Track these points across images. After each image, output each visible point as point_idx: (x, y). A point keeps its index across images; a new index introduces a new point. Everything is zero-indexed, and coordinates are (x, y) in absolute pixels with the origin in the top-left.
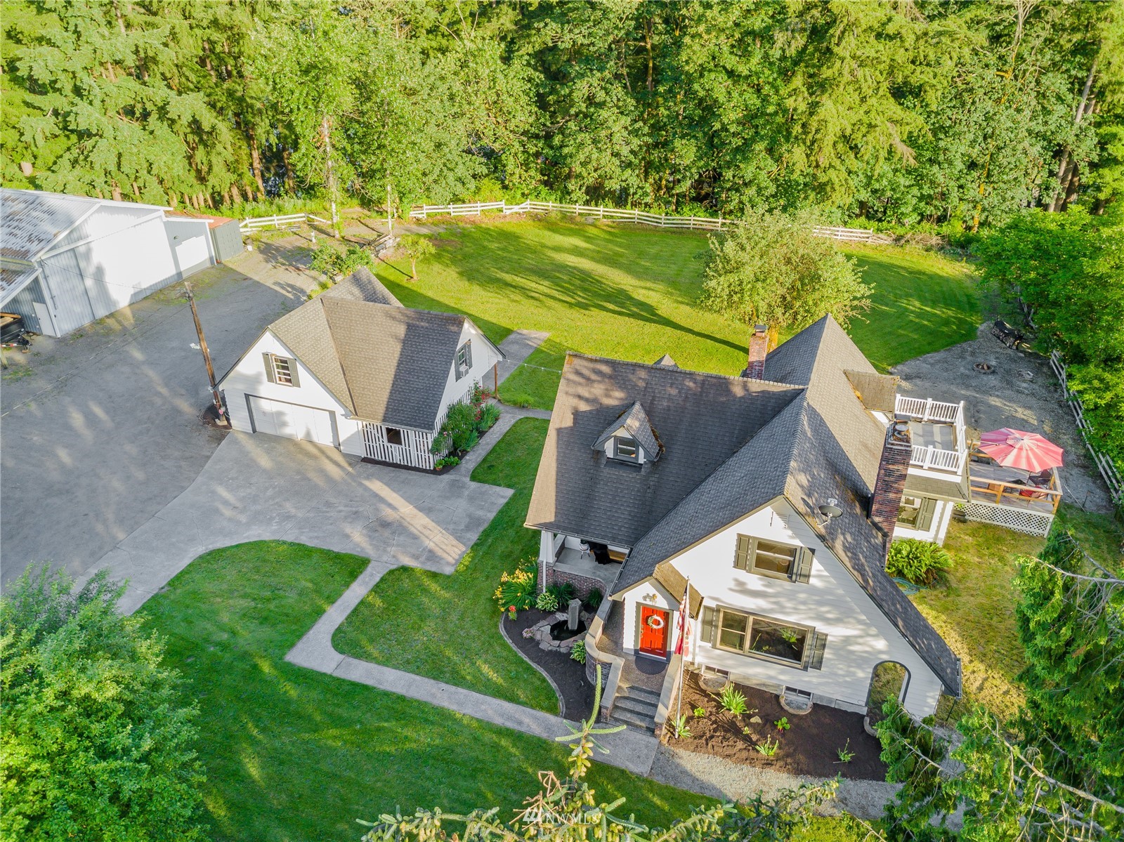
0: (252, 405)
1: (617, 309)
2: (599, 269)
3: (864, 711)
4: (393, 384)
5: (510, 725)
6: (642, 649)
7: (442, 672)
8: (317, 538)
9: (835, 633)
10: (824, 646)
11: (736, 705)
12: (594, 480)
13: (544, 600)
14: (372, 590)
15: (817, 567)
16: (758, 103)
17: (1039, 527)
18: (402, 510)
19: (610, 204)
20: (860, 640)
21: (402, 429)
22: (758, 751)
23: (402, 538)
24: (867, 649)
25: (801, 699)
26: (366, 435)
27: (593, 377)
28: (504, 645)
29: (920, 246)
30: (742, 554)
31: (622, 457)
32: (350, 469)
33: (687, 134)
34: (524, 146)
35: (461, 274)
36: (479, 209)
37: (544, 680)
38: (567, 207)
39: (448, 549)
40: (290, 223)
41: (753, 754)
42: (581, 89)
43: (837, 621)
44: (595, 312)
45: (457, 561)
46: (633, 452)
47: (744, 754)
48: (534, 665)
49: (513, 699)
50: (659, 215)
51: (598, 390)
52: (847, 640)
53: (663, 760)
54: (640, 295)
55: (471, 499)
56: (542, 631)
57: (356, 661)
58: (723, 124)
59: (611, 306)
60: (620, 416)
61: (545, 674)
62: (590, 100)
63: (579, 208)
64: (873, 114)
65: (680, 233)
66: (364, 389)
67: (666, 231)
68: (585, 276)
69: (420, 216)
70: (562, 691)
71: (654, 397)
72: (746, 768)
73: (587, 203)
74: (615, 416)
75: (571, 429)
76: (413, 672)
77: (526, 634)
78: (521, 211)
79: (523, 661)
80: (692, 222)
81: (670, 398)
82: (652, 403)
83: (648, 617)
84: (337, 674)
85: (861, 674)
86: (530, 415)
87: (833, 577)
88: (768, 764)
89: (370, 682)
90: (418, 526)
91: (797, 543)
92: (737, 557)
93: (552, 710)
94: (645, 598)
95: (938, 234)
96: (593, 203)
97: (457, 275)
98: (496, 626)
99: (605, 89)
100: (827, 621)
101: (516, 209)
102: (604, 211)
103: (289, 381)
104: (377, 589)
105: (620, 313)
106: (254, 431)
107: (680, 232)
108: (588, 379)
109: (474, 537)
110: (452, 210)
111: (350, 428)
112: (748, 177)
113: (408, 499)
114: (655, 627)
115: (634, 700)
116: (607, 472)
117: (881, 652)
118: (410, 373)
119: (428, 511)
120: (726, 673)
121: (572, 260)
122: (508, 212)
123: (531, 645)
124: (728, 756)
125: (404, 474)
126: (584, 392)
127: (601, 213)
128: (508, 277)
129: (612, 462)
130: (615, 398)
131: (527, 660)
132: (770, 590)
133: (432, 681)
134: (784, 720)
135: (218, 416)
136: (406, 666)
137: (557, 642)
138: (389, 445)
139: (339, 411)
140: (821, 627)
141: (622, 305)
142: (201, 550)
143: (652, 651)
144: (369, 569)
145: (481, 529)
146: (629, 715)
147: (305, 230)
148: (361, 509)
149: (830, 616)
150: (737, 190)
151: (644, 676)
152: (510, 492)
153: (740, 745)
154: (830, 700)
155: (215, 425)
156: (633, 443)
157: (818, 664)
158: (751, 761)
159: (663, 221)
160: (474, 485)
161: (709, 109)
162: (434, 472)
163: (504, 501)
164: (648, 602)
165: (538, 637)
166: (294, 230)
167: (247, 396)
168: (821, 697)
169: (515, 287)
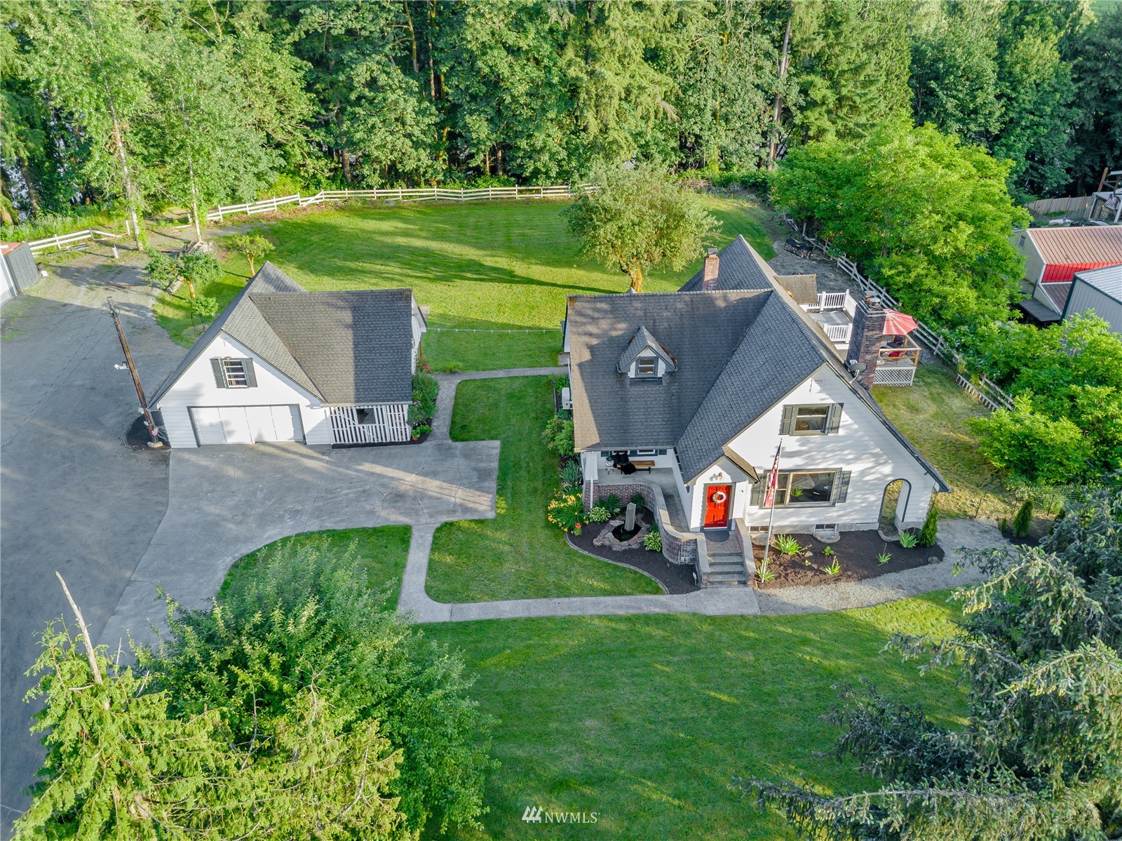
0: (196, 417)
1: (475, 276)
2: (434, 245)
3: (876, 527)
4: (356, 366)
5: (632, 611)
6: (707, 525)
7: (548, 591)
8: (341, 521)
9: (855, 469)
10: (847, 483)
11: (791, 547)
12: (624, 400)
13: (597, 514)
14: (433, 550)
15: (845, 418)
16: (542, 74)
17: (906, 379)
18: (407, 479)
19: (404, 185)
20: (873, 470)
21: (375, 407)
22: (825, 573)
23: (426, 502)
24: (878, 476)
25: (828, 532)
26: (334, 421)
27: (596, 315)
28: (582, 556)
29: (692, 189)
30: (787, 421)
31: (643, 375)
32: (326, 458)
33: (475, 110)
34: (307, 135)
35: (300, 268)
36: (275, 204)
37: (636, 573)
38: (363, 193)
39: (477, 499)
40: (74, 242)
41: (823, 577)
42: (361, 73)
43: (856, 459)
44: (458, 282)
45: (491, 506)
46: (651, 369)
47: (817, 579)
48: (619, 564)
49: (621, 594)
50: (457, 191)
51: (604, 324)
52: (863, 473)
53: (764, 601)
54: (489, 261)
55: (466, 456)
56: (607, 537)
57: (464, 605)
58: (513, 96)
59: (469, 275)
60: (631, 341)
61: (632, 567)
62: (372, 83)
63: (375, 194)
64: (637, 77)
65: (483, 204)
66: (326, 376)
67: (469, 204)
68: (427, 253)
69: (216, 219)
70: (655, 576)
71: (654, 321)
72: (824, 587)
73: (382, 186)
74: (628, 341)
75: (591, 361)
76: (522, 598)
77: (596, 542)
78: (318, 202)
79: (609, 564)
80: (491, 193)
81: (668, 319)
82: (654, 325)
83: (712, 496)
84: (455, 619)
85: (872, 498)
86: (466, 378)
87: (856, 423)
88: (837, 579)
89: (491, 616)
90: (433, 489)
91: (830, 401)
92: (783, 425)
93: (657, 591)
94: (711, 479)
95: (703, 178)
96: (388, 186)
97: (296, 270)
98: (565, 544)
99: (385, 72)
100: (848, 462)
101: (312, 200)
102: (400, 191)
103: (244, 383)
104: (436, 546)
105: (481, 280)
106: (199, 445)
107: (481, 203)
108: (593, 318)
109: (492, 484)
110: (248, 209)
111: (316, 417)
112: (539, 144)
113: (406, 470)
114: (719, 502)
115: (720, 564)
116: (635, 391)
117: (888, 476)
118: (370, 352)
119: (434, 474)
120: (765, 529)
121: (401, 241)
122: (305, 204)
123: (604, 550)
124: (807, 583)
125: (385, 450)
126: (592, 329)
127: (400, 194)
128: (352, 265)
129: (635, 382)
130: (621, 328)
131: (610, 562)
132: (804, 448)
133: (545, 600)
134: (828, 548)
135: (150, 439)
136: (513, 595)
137: (625, 543)
138: (361, 426)
139: (303, 401)
140: (846, 468)
141: (477, 272)
142: (229, 561)
143: (716, 524)
144: (415, 534)
145: (494, 477)
146: (720, 577)
147: (95, 247)
148: (368, 487)
149: (850, 457)
150: (530, 158)
151: (719, 544)
152: (497, 443)
153: (810, 574)
154: (851, 526)
155: (148, 448)
156: (652, 361)
157: (843, 498)
158: (826, 582)
159: (463, 195)
160: (459, 445)
161: (494, 83)
162: (412, 442)
163: (498, 451)
164: (715, 481)
165: (607, 543)
166: (82, 249)
167: (189, 408)
168: (844, 525)
169: (363, 272)
